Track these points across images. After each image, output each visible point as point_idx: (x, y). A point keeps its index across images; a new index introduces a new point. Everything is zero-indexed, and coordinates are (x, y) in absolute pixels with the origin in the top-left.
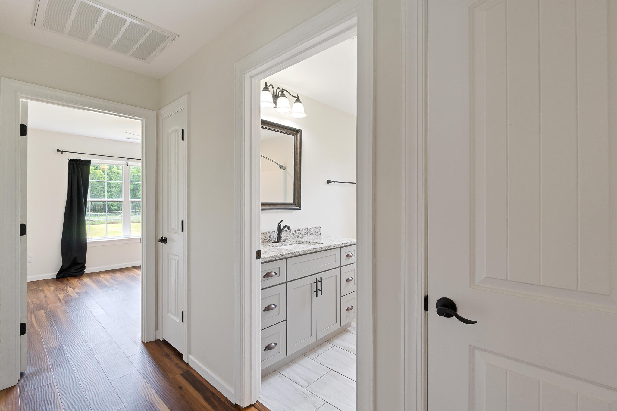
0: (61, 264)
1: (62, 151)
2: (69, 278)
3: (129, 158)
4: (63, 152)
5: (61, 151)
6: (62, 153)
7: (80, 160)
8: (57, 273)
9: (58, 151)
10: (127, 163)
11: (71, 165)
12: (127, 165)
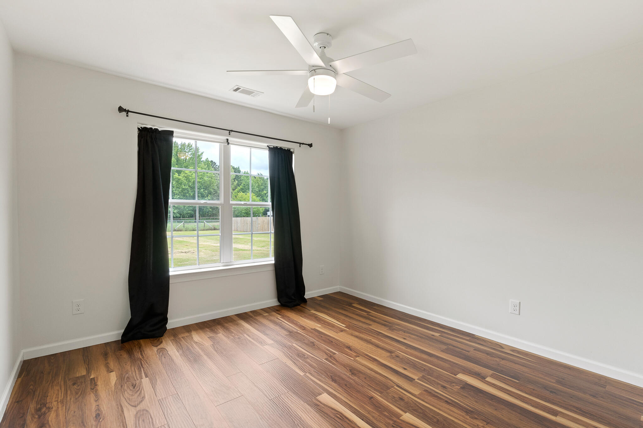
0: (129, 317)
1: (128, 111)
2: (142, 341)
3: (232, 131)
4: (129, 113)
5: (125, 110)
6: (127, 116)
7: (156, 130)
8: (123, 331)
9: (121, 109)
10: (227, 140)
11: (142, 138)
12: (228, 144)
